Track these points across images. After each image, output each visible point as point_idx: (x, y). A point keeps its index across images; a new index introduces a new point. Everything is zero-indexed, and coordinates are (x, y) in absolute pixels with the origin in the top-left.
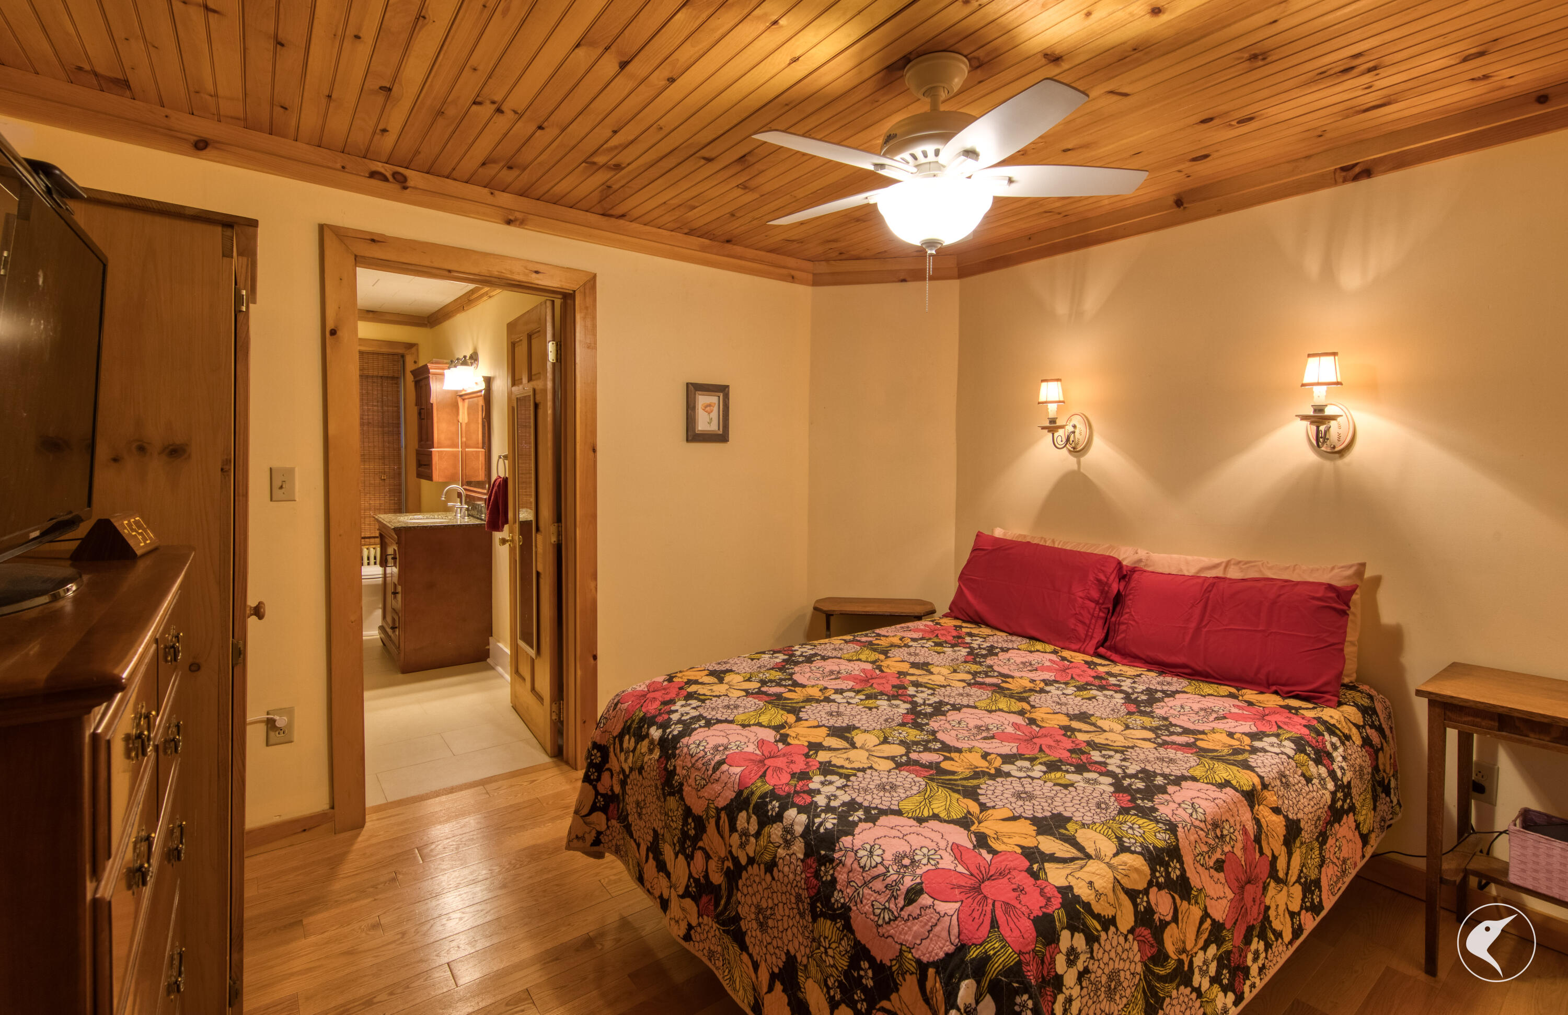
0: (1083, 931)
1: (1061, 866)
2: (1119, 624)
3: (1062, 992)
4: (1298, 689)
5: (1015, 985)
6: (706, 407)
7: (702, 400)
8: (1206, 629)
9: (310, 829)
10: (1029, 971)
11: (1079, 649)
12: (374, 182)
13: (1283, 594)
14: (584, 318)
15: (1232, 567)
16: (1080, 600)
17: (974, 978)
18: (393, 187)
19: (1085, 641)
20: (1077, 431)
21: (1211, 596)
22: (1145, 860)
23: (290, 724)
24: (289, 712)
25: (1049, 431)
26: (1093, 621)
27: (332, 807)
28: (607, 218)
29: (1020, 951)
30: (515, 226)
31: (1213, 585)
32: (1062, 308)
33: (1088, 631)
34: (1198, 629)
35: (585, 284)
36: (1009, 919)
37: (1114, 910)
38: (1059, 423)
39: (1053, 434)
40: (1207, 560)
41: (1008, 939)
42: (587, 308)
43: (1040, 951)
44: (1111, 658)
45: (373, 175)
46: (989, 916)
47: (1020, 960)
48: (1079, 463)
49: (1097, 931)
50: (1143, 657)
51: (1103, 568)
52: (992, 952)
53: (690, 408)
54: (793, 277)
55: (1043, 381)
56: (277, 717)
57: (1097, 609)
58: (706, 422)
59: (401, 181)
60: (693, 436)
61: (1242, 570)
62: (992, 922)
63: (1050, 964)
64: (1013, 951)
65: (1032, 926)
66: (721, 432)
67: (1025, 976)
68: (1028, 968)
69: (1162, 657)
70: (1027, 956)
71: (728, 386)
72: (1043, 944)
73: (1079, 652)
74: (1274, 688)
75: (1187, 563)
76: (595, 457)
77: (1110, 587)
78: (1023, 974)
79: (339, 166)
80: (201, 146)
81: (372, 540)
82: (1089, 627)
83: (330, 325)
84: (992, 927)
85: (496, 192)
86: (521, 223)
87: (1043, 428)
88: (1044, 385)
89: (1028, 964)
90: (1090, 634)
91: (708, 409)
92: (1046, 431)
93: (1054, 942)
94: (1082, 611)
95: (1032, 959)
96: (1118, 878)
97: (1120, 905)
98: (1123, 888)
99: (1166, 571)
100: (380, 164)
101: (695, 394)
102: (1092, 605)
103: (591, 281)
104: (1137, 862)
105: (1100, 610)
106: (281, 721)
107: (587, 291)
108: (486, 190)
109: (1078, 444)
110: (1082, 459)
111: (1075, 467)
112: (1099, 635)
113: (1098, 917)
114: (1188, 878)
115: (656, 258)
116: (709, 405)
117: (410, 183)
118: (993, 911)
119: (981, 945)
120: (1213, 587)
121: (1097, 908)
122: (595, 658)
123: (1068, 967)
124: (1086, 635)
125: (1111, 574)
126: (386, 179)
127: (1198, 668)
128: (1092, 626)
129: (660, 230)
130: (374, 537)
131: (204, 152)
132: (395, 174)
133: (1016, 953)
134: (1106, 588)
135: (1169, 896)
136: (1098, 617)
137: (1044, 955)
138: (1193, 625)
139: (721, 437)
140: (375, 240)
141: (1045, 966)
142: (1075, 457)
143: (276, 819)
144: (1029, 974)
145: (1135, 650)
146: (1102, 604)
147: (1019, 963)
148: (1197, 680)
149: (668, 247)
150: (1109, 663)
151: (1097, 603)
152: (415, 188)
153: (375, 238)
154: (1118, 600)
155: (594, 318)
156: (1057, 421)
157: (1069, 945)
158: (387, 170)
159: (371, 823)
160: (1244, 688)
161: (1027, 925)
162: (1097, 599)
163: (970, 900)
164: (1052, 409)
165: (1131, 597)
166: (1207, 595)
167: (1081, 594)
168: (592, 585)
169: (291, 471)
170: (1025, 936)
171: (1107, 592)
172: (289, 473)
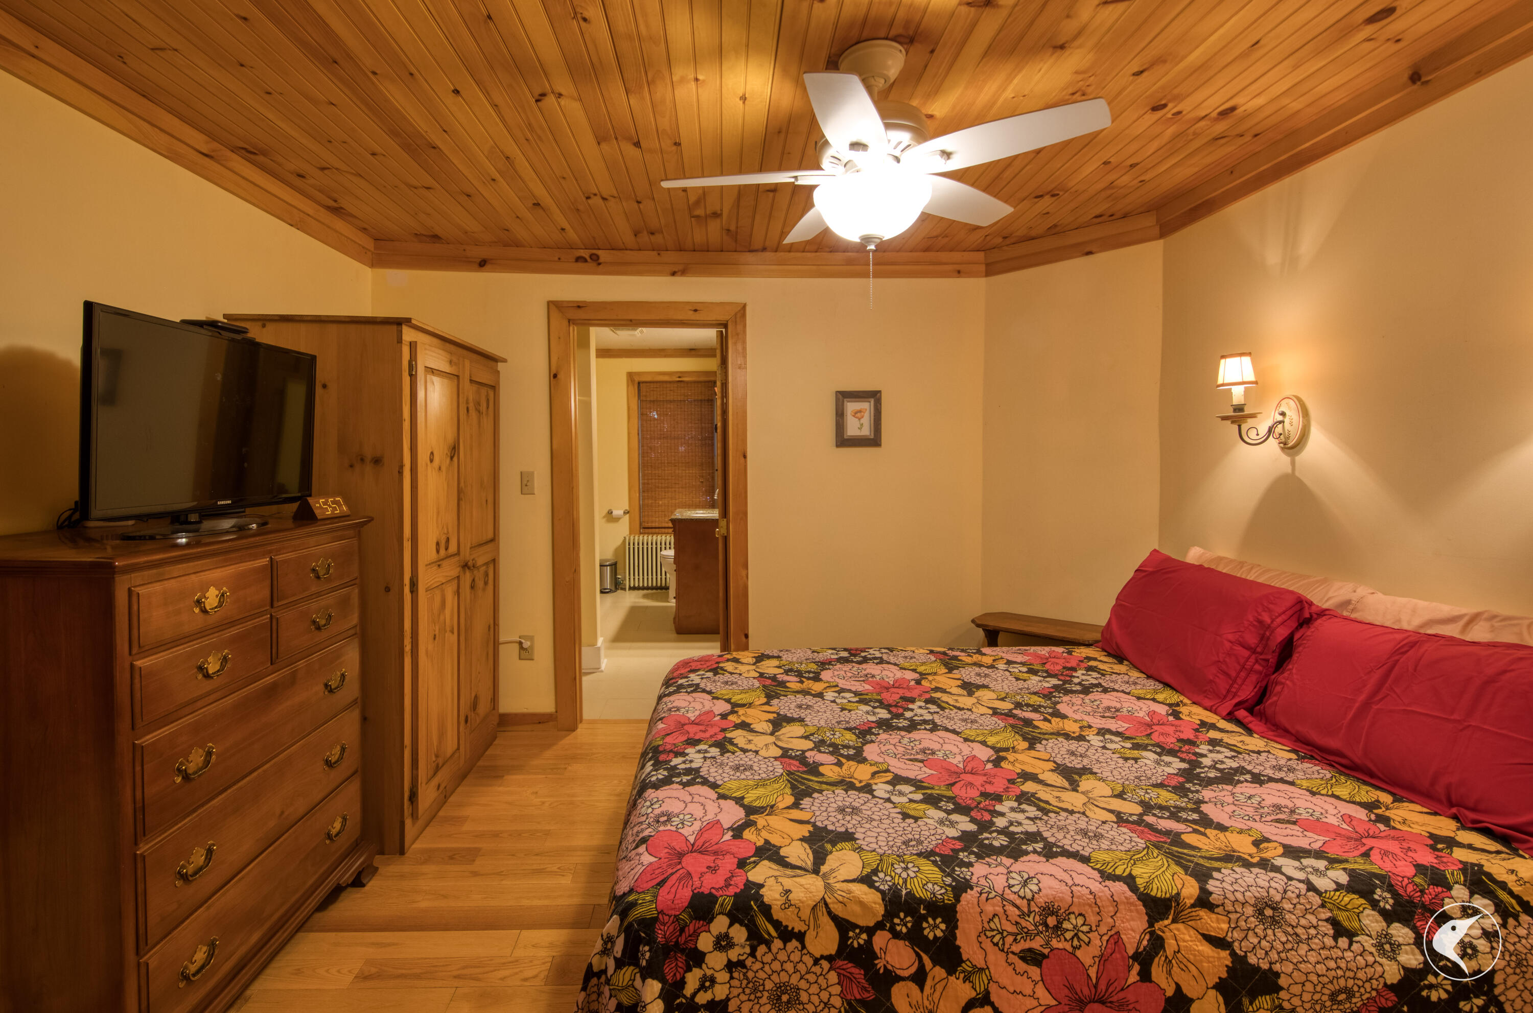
0: (746, 926)
1: (776, 868)
2: (1276, 684)
3: (701, 968)
4: (1489, 821)
5: (643, 935)
6: (856, 413)
7: (851, 407)
8: (1378, 706)
9: (543, 723)
10: (661, 930)
11: (1212, 706)
12: (581, 265)
13: (1513, 670)
14: (735, 344)
15: (1482, 623)
16: (1228, 645)
17: (620, 915)
18: (591, 265)
19: (1225, 697)
20: (1287, 420)
21: (1402, 660)
22: (883, 900)
23: (532, 647)
24: (531, 638)
25: (1233, 422)
26: (1243, 674)
27: (556, 712)
28: (754, 253)
29: (662, 911)
30: (678, 276)
31: (1413, 645)
32: (1273, 257)
33: (1231, 686)
34: (1367, 705)
35: (736, 314)
36: (677, 884)
37: (806, 928)
38: (1247, 411)
39: (1240, 426)
40: (1446, 609)
41: (659, 898)
42: (737, 334)
43: (684, 920)
44: (1250, 726)
45: (579, 259)
46: (665, 876)
47: (657, 917)
48: (1293, 463)
49: (769, 934)
50: (1293, 732)
51: (1271, 606)
52: (640, 902)
53: (840, 415)
54: (959, 272)
55: (1223, 357)
56: (523, 641)
57: (1252, 660)
58: (857, 427)
59: (595, 258)
60: (843, 441)
61: (1493, 629)
62: (662, 881)
63: (690, 936)
64: (656, 908)
65: (689, 898)
66: (872, 437)
67: (654, 932)
68: (662, 927)
69: (1315, 736)
70: (666, 918)
71: (880, 392)
72: (690, 917)
73: (1210, 711)
74: (1454, 810)
75: (1414, 611)
76: (746, 462)
77: (1272, 632)
78: (654, 929)
79: (556, 259)
80: (482, 264)
81: (666, 530)
82: (1234, 681)
83: (554, 371)
84: (658, 884)
85: (662, 253)
86: (684, 272)
87: (1224, 418)
88: (1223, 361)
89: (664, 924)
90: (1234, 690)
91: (859, 415)
92: (1229, 422)
93: (704, 920)
94: (1227, 660)
95: (670, 922)
96: (828, 900)
97: (817, 926)
98: (829, 913)
99: (1378, 620)
100: (582, 251)
101: (843, 402)
102: (1246, 653)
103: (742, 309)
104: (871, 898)
105: (1257, 661)
106: (526, 644)
107: (738, 320)
108: (655, 253)
109: (1288, 438)
110: (1297, 458)
111: (1289, 470)
112: (1247, 692)
113: (777, 924)
114: (959, 947)
115: (804, 280)
116: (860, 411)
117: (601, 260)
118: (672, 874)
119: (639, 893)
120: (1412, 647)
121: (777, 914)
122: (747, 636)
123: (715, 949)
124: (1228, 691)
125: (1280, 615)
126: (586, 261)
127: (1356, 760)
128: (1239, 681)
129: (804, 254)
130: (668, 528)
131: (484, 268)
132: (591, 256)
133: (656, 910)
134: (1268, 633)
135: (911, 951)
136: (1251, 670)
137: (686, 925)
138: (1362, 697)
139: (874, 441)
140: (579, 306)
141: (683, 935)
142: (1288, 455)
143: (525, 711)
144: (660, 932)
145: (1283, 720)
146: (1261, 654)
147: (655, 920)
148: (1358, 779)
149: (814, 267)
150: (1241, 731)
151: (1253, 651)
152: (605, 263)
153: (581, 305)
154: (1287, 650)
155: (744, 342)
156: (1246, 408)
157: (724, 930)
158: (585, 254)
159: (581, 729)
160: (1412, 802)
161: (685, 895)
162: (1253, 646)
163: (667, 860)
164: (1238, 394)
165: (1301, 648)
166: (1397, 658)
167: (1230, 637)
168: (744, 573)
169: (533, 473)
170: (676, 902)
171: (1268, 639)
172: (531, 474)
